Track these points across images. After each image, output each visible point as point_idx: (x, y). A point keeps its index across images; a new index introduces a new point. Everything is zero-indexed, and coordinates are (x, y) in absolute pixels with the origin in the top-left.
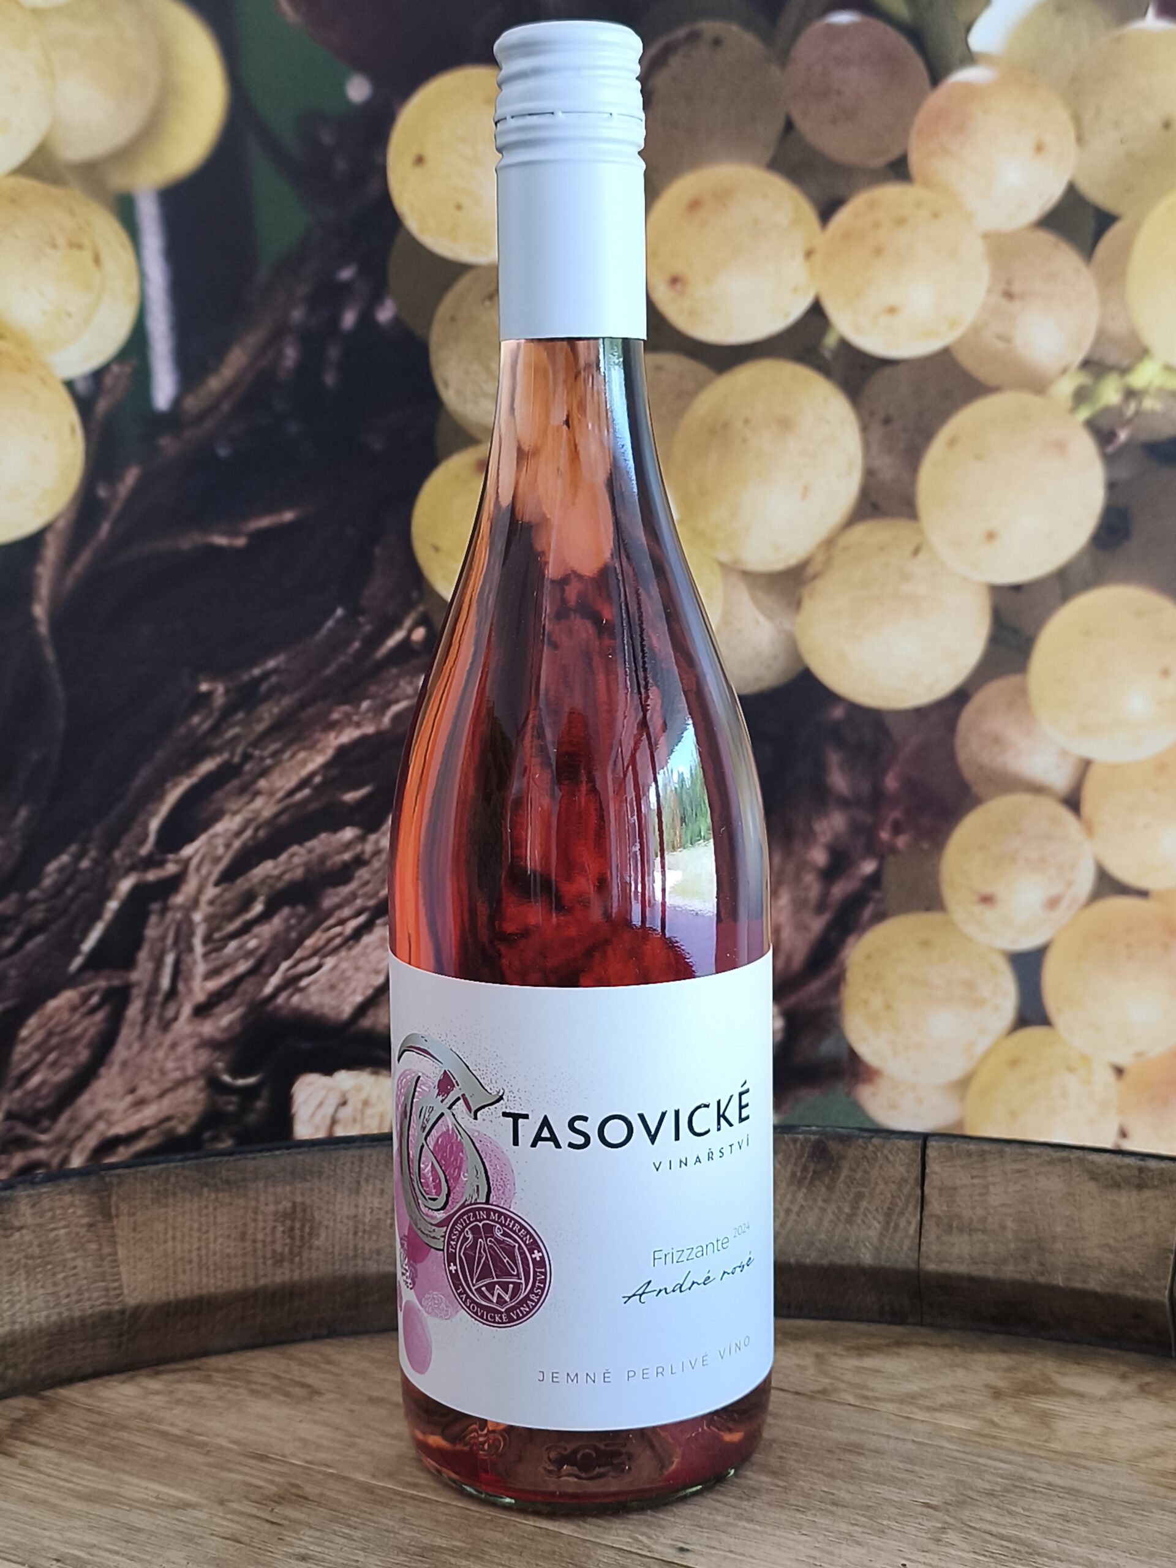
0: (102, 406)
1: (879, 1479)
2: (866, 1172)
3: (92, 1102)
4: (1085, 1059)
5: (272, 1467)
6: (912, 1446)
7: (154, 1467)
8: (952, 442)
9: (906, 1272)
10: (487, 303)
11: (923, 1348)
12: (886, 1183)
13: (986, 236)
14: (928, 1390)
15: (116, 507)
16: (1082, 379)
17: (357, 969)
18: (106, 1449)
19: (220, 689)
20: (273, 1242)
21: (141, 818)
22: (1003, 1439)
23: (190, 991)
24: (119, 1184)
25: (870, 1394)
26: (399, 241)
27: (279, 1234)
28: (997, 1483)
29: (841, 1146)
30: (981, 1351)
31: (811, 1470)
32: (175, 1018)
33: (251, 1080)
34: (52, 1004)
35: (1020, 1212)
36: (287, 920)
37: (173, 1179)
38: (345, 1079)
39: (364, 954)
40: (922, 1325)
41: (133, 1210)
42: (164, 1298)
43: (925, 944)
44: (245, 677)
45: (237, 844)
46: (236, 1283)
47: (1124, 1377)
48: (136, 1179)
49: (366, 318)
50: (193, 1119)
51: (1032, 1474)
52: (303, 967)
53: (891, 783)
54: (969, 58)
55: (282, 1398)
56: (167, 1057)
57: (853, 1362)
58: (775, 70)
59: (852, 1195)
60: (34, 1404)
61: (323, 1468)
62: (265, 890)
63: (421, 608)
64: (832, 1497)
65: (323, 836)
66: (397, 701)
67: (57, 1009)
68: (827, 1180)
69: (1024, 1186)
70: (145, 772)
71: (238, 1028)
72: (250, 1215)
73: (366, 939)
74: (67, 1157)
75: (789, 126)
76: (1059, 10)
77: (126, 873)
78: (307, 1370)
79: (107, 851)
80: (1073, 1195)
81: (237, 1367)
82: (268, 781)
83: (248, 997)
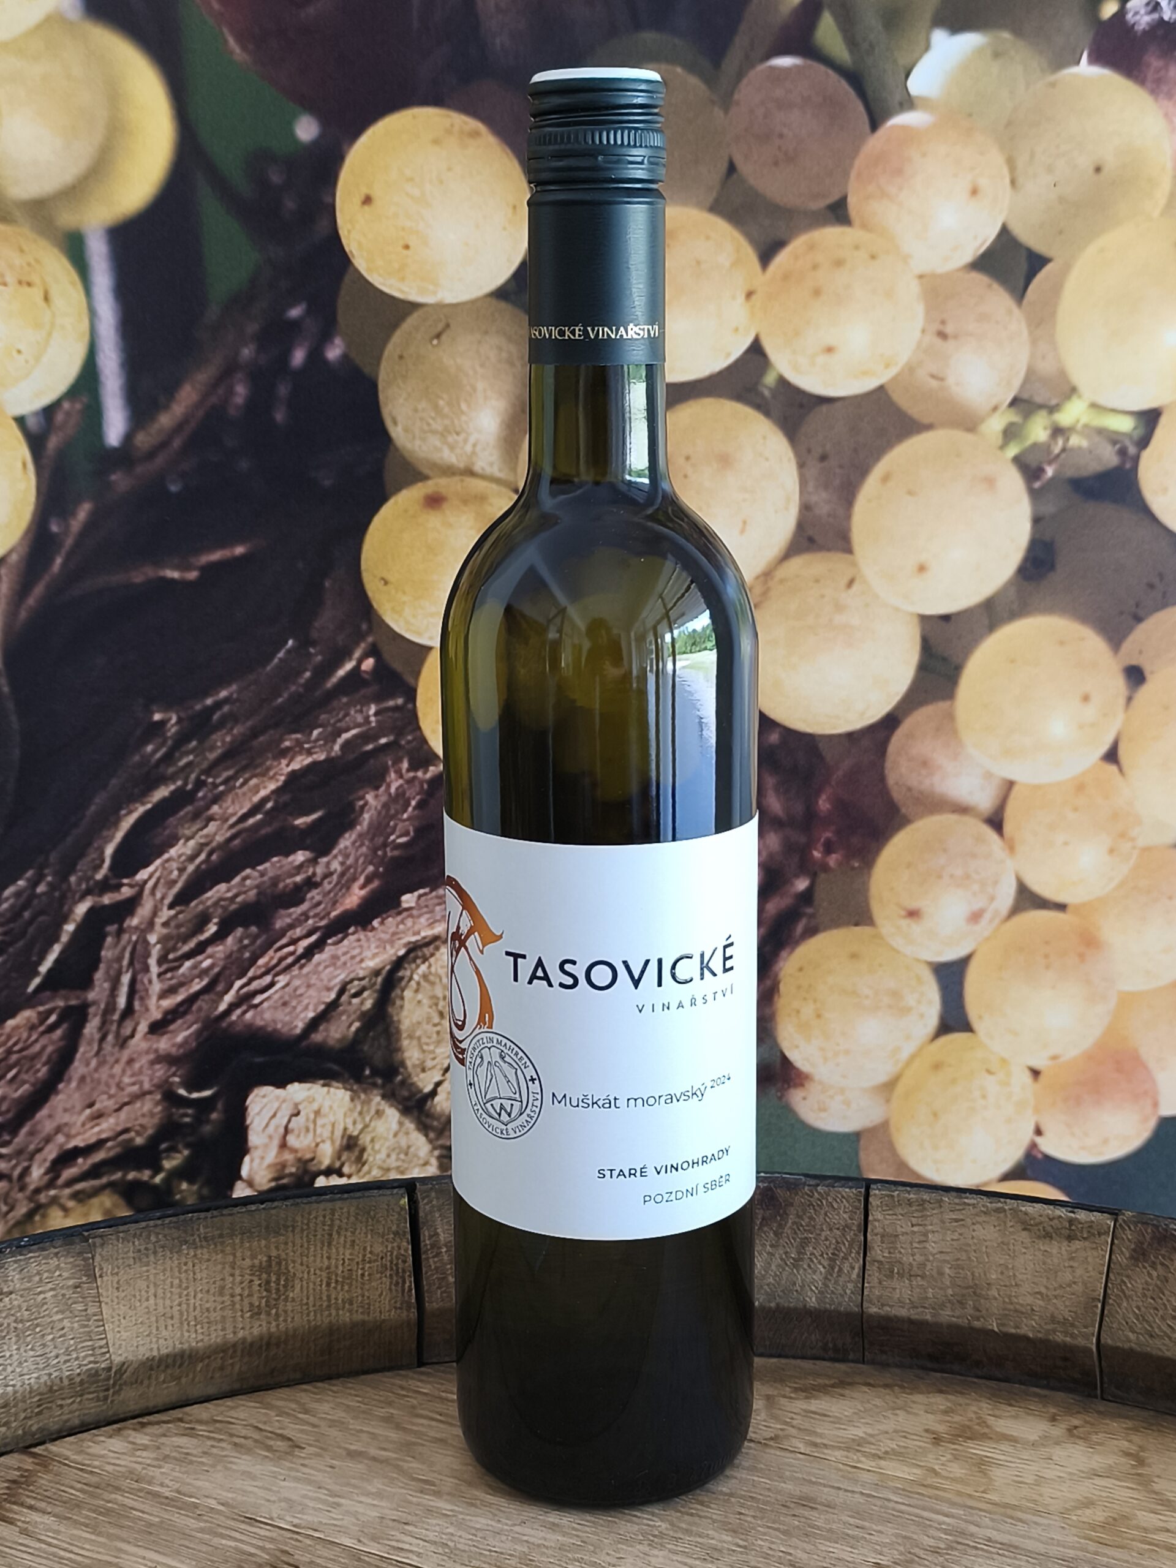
0: (53, 442)
1: (833, 1536)
2: (811, 1218)
3: (51, 1116)
4: (1004, 1061)
5: (262, 1532)
6: (861, 1499)
7: (151, 1534)
8: (886, 479)
9: (849, 1315)
10: (435, 342)
11: (865, 1389)
12: (831, 1230)
13: (921, 277)
14: (871, 1436)
15: (69, 542)
16: (1013, 417)
17: (309, 986)
18: (100, 1514)
19: (174, 719)
20: (250, 1295)
21: (96, 843)
22: (944, 1490)
23: (147, 1010)
24: (102, 1245)
25: (818, 1440)
26: (347, 279)
27: (255, 1288)
28: (940, 1539)
29: (788, 1193)
30: (922, 1393)
31: (769, 1527)
32: (132, 1036)
33: (207, 1093)
34: (11, 1023)
35: (958, 1259)
36: (241, 940)
37: (153, 1238)
38: (297, 1091)
39: (315, 972)
40: (863, 1362)
41: (116, 1270)
42: (148, 1354)
43: (854, 956)
44: (198, 707)
45: (191, 868)
46: (215, 1337)
47: (1053, 1419)
48: (118, 1238)
49: (316, 355)
50: (150, 1132)
51: (973, 1529)
52: (256, 985)
53: (823, 804)
54: (908, 103)
55: (267, 1454)
56: (124, 1071)
57: (800, 1405)
58: (718, 112)
59: (798, 1240)
60: (28, 1463)
61: (312, 1533)
62: (220, 911)
63: (370, 639)
64: (789, 1557)
65: (275, 859)
66: (347, 730)
67: (16, 1028)
68: (775, 1226)
69: (961, 1234)
70: (100, 799)
71: (194, 1044)
72: (228, 1268)
73: (317, 958)
74: (26, 1171)
75: (732, 168)
76: (996, 55)
77: (82, 898)
78: (286, 1420)
79: (63, 875)
80: (1008, 1244)
81: (219, 1418)
82: (221, 807)
83: (203, 1014)
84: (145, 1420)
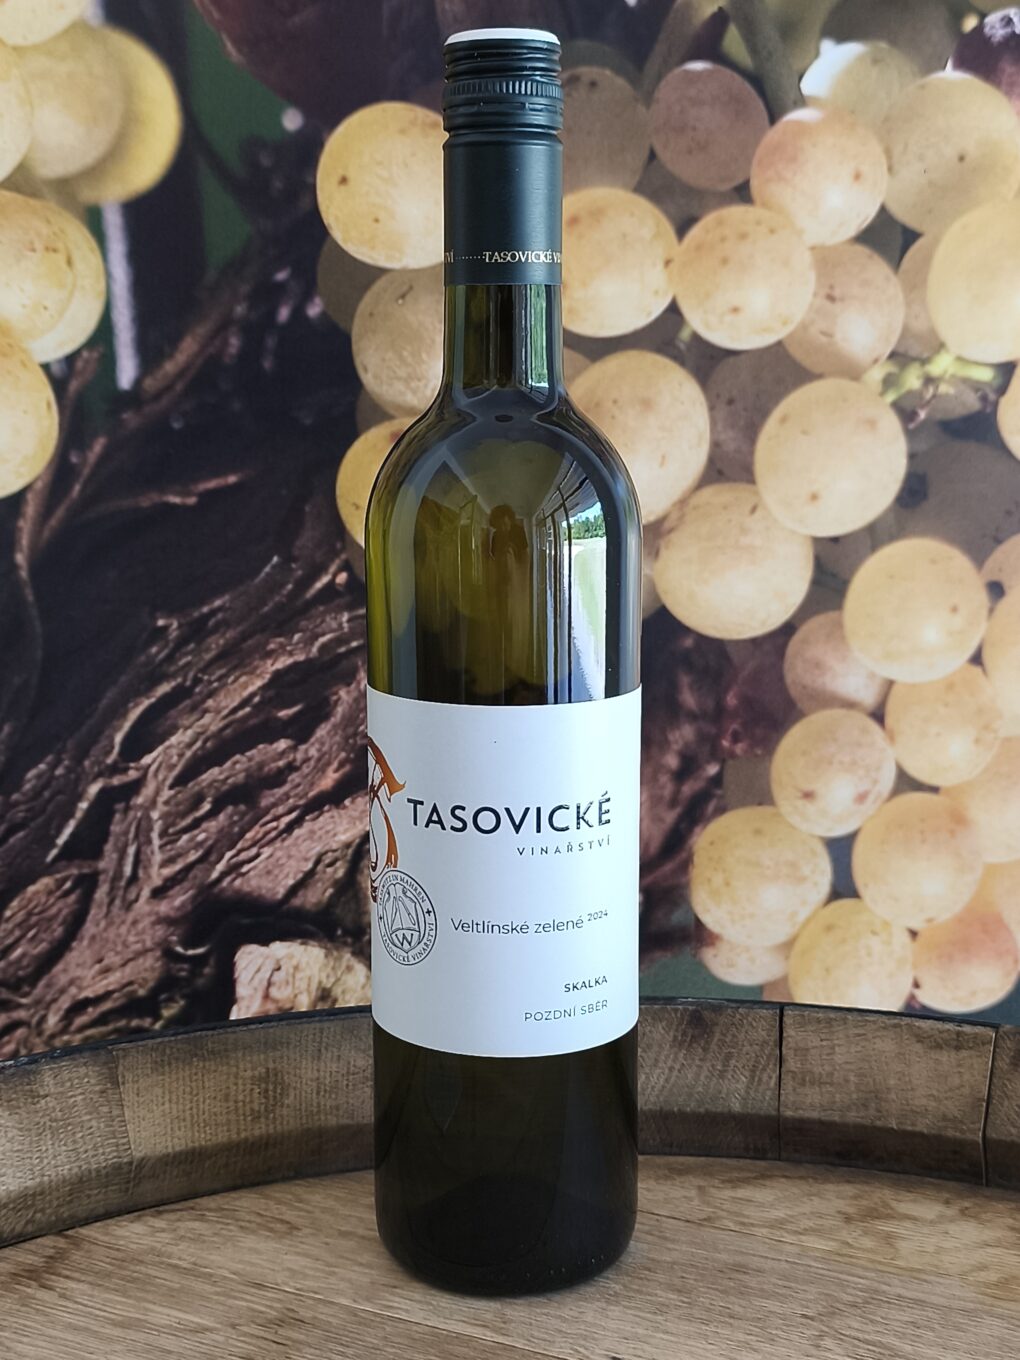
0: (74, 385)
1: (765, 1294)
2: (734, 1036)
3: (65, 971)
4: (886, 924)
5: (270, 1295)
6: (787, 1266)
7: (173, 1296)
8: (784, 420)
9: (768, 1118)
10: (400, 301)
11: (783, 1180)
12: (751, 1045)
13: (813, 248)
14: (792, 1216)
15: (86, 471)
16: (890, 368)
17: (290, 857)
18: (128, 1281)
19: (175, 624)
20: (251, 1102)
21: (107, 733)
22: (857, 1258)
23: (149, 877)
24: (124, 1057)
25: (746, 1220)
26: (325, 248)
27: (256, 1095)
28: (858, 1296)
29: (713, 1015)
30: (833, 1183)
31: (709, 1288)
32: (136, 900)
33: (200, 951)
34: (32, 889)
35: (861, 1068)
36: (231, 816)
37: (168, 1051)
38: (279, 949)
39: (295, 844)
40: (779, 1160)
41: (136, 1079)
42: (164, 1151)
43: (758, 832)
44: (196, 614)
45: (189, 754)
46: (222, 1137)
47: (947, 1202)
48: (138, 1052)
49: (298, 313)
50: (151, 984)
51: (885, 1288)
52: (244, 856)
53: (731, 700)
54: (801, 101)
55: (268, 1234)
56: (129, 931)
57: (728, 1193)
58: (641, 108)
59: (723, 1055)
60: (61, 1243)
61: (312, 1295)
62: (213, 791)
63: (343, 556)
64: (728, 1311)
65: (261, 746)
66: (323, 634)
67: (36, 893)
68: (702, 1043)
69: (863, 1047)
70: (111, 694)
71: (189, 907)
72: (232, 1079)
73: (297, 832)
74: (43, 1019)
75: (652, 156)
76: (875, 61)
77: (95, 779)
78: (284, 1209)
79: (78, 760)
80: (904, 1054)
81: (226, 1207)
82: (215, 701)
83: (197, 882)
84: (161, 1208)
